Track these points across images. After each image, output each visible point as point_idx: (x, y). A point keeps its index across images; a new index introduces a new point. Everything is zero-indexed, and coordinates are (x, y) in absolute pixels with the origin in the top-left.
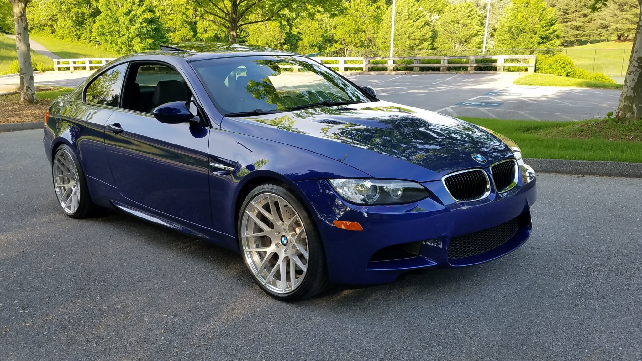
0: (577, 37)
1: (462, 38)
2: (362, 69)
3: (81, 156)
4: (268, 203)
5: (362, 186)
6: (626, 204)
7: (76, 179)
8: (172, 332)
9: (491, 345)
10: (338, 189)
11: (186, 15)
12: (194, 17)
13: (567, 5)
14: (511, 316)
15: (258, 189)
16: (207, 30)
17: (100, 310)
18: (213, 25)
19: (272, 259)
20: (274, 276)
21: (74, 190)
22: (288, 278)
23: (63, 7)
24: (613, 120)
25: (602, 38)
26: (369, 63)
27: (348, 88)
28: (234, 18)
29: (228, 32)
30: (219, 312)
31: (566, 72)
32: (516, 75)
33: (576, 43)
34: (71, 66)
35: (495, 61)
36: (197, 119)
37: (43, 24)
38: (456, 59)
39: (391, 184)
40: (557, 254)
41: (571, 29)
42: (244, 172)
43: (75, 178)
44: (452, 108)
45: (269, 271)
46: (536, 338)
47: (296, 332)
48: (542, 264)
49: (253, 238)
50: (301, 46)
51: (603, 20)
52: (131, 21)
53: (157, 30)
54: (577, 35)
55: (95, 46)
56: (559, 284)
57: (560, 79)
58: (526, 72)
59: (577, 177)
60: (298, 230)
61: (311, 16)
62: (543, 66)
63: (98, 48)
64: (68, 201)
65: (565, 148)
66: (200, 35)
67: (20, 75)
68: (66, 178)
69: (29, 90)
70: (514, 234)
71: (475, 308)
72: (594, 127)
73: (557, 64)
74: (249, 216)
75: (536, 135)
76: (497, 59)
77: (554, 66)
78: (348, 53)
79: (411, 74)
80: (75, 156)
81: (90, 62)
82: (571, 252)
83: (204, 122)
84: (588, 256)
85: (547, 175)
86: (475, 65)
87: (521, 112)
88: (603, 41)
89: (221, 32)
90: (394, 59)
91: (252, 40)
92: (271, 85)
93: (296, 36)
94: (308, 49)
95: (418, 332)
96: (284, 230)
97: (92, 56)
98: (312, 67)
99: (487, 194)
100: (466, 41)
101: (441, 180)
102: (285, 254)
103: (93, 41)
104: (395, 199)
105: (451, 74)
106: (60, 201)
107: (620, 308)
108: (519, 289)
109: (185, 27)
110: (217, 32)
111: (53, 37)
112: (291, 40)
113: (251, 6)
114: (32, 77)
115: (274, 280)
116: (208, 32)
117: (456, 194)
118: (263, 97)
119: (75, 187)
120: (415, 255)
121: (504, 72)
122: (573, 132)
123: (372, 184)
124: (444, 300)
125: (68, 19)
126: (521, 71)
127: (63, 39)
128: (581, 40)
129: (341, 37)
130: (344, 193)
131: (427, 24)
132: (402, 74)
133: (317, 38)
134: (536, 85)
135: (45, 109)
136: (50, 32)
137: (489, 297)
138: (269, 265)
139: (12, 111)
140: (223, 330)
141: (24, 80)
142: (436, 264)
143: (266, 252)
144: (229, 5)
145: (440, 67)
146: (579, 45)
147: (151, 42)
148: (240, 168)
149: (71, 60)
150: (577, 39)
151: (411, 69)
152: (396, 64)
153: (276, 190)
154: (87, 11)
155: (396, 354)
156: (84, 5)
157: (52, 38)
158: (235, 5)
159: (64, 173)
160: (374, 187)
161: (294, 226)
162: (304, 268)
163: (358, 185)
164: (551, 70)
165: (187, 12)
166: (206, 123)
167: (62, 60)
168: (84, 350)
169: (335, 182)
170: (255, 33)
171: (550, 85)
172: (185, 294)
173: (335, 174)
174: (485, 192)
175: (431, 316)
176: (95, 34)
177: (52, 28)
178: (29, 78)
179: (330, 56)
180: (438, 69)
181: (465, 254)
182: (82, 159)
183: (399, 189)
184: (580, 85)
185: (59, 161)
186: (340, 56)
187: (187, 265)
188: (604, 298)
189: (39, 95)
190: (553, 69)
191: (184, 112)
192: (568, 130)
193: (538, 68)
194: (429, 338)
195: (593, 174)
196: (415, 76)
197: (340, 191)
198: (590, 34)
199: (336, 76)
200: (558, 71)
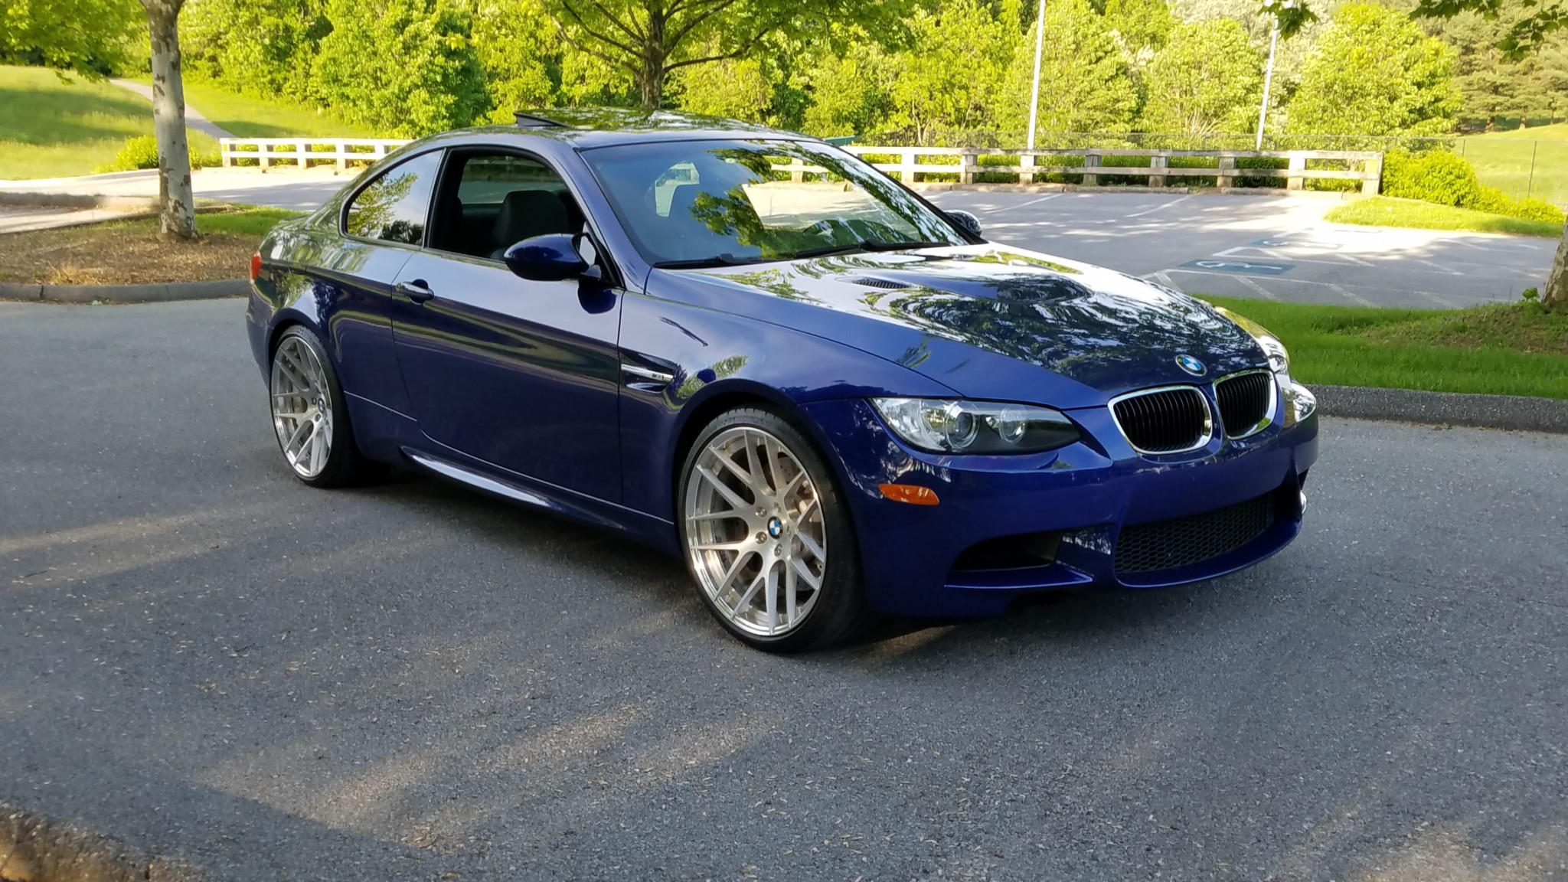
0: (1493, 110)
1: (1207, 106)
2: (957, 178)
3: (338, 352)
4: (743, 451)
5: (942, 413)
6: (1532, 487)
7: (321, 402)
8: (547, 698)
9: (1192, 738)
10: (890, 419)
11: (536, 39)
12: (556, 44)
13: (1473, 30)
14: (1244, 689)
15: (723, 419)
16: (584, 75)
17: (397, 657)
18: (600, 63)
19: (748, 569)
20: (752, 602)
21: (316, 425)
22: (781, 606)
23: (241, 13)
24: (1538, 306)
25: (1557, 115)
26: (976, 163)
27: (921, 216)
28: (655, 48)
29: (635, 82)
30: (639, 668)
31: (1455, 196)
32: (1334, 199)
33: (1491, 125)
34: (264, 156)
35: (1283, 164)
36: (596, 272)
37: (193, 53)
38: (1189, 157)
39: (1003, 412)
40: (1359, 580)
41: (1478, 89)
42: (693, 385)
43: (321, 399)
44: (1169, 274)
45: (742, 592)
46: (1287, 728)
47: (796, 707)
48: (1323, 598)
49: (709, 524)
50: (812, 120)
51: (1560, 69)
52: (407, 49)
53: (466, 72)
54: (1494, 106)
55: (316, 109)
56: (1353, 635)
57: (1437, 211)
58: (1357, 194)
59: (1435, 429)
60: (804, 507)
61: (840, 48)
62: (1399, 178)
63: (324, 115)
64: (302, 449)
65: (1418, 366)
66: (569, 88)
67: (160, 174)
68: (299, 400)
69: (180, 209)
70: (1263, 531)
71: (1169, 672)
72: (1491, 323)
73: (1434, 174)
74: (703, 477)
75: (1359, 337)
76: (1288, 160)
77: (1426, 181)
78: (924, 138)
79: (1075, 191)
80: (323, 351)
81: (308, 148)
82: (1392, 576)
83: (610, 280)
84: (1427, 586)
85: (1369, 423)
86: (1236, 173)
87: (1334, 287)
88: (1558, 121)
89: (620, 82)
90: (1036, 154)
91: (692, 102)
92: (748, 204)
93: (799, 95)
94: (829, 126)
95: (1047, 713)
96: (776, 505)
97: (309, 134)
98: (838, 165)
99: (1204, 440)
100: (1216, 115)
101: (1106, 406)
102: (777, 554)
103: (312, 98)
104: (1010, 443)
105: (1175, 193)
106: (285, 450)
107: (1475, 681)
108: (1265, 642)
109: (532, 67)
110: (609, 81)
111: (216, 85)
112: (787, 105)
113: (695, 22)
114: (187, 180)
115: (750, 610)
116: (588, 81)
117: (1137, 438)
118: (730, 230)
119: (320, 420)
120: (1045, 562)
121: (1304, 191)
122: (1442, 332)
123: (961, 410)
124: (1106, 658)
125: (253, 41)
126: (1345, 190)
127: (239, 90)
128: (1504, 119)
129: (908, 100)
130: (903, 428)
131: (1123, 70)
132: (1054, 191)
133: (853, 101)
134: (1379, 224)
135: (216, 253)
136: (210, 73)
137: (1201, 655)
138: (741, 581)
139: (141, 255)
140: (649, 698)
141: (170, 186)
142: (1091, 580)
143: (735, 553)
144: (643, 15)
145: (1148, 176)
146: (1499, 130)
147: (452, 101)
148: (683, 380)
149: (262, 143)
150: (1494, 114)
151: (1078, 179)
152: (1039, 167)
153: (762, 420)
154: (298, 23)
155: (998, 748)
156: (292, 10)
157: (214, 87)
158: (658, 20)
159: (295, 388)
160: (966, 417)
161: (798, 497)
162: (816, 583)
163: (932, 412)
164: (1418, 188)
165: (538, 32)
166: (613, 280)
167: (240, 142)
168: (375, 723)
169: (885, 405)
170: (698, 84)
171: (1414, 226)
172: (567, 635)
173: (886, 389)
174: (1200, 436)
175: (1076, 686)
176: (318, 80)
177: (215, 63)
178: (180, 180)
179: (883, 144)
180: (1143, 181)
181: (1154, 564)
182: (340, 361)
183: (1018, 422)
184: (1488, 227)
185: (285, 362)
186: (905, 145)
187: (566, 582)
188: (1445, 662)
189: (201, 221)
190: (1424, 186)
191: (568, 257)
192: (1431, 328)
193: (1387, 182)
194: (1066, 723)
195: (1471, 423)
196: (1084, 196)
197: (895, 423)
198: (1527, 103)
199: (895, 188)
200: (1436, 193)
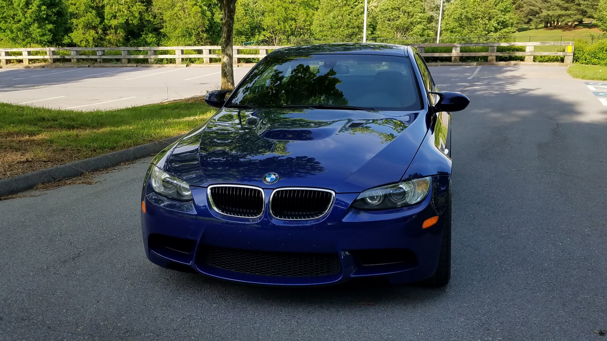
16: (116, 15)
35: (522, 49)
53: (59, 14)
66: (108, 21)
76: (525, 47)
86: (497, 54)
89: (134, 18)
100: (408, 29)
105: (465, 65)
109: (90, 12)
116: (118, 18)
121: (534, 63)
126: (555, 62)
145: (451, 57)
147: (52, 27)
193: (576, 57)
